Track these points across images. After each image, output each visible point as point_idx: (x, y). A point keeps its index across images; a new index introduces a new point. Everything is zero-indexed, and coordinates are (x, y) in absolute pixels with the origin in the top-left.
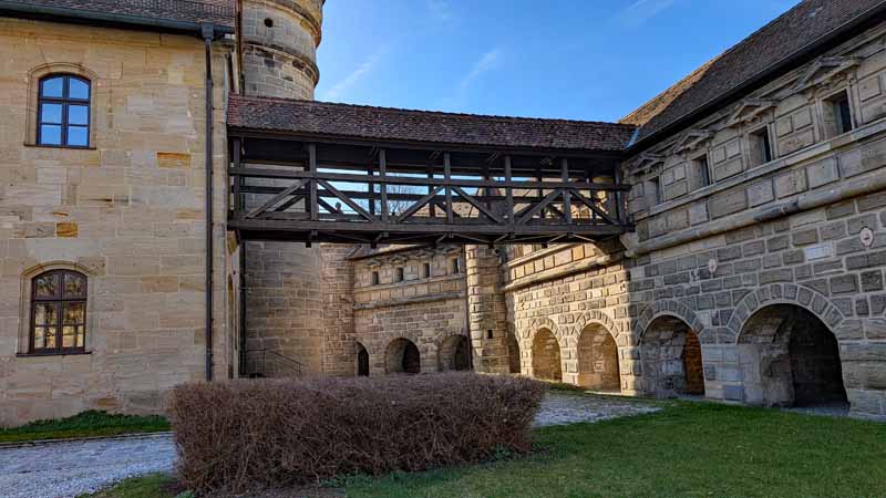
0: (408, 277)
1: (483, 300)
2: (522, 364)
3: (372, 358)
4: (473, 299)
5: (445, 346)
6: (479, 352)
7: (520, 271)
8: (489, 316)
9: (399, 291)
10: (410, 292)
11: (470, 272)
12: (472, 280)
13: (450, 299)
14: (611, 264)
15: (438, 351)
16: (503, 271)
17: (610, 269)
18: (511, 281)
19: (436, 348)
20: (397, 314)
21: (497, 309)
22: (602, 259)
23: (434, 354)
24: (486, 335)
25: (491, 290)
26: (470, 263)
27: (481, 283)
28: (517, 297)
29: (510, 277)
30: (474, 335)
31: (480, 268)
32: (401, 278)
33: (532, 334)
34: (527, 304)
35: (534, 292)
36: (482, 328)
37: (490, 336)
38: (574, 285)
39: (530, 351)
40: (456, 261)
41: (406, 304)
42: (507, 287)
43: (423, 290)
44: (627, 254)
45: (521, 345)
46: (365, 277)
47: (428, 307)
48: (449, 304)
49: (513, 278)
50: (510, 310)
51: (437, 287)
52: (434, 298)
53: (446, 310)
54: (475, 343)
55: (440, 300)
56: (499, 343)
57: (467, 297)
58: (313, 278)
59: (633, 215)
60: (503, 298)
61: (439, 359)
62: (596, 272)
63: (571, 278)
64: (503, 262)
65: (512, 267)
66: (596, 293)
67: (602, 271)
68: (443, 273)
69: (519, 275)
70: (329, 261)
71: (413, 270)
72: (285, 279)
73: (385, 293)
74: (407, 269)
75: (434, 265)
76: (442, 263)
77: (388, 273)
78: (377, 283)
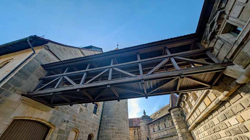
0: (161, 128)
1: (183, 135)
4: (179, 135)
7: (190, 120)
9: (160, 133)
10: (162, 133)
11: (175, 124)
12: (177, 127)
13: (174, 136)
14: (231, 96)
16: (187, 123)
17: (232, 101)
18: (190, 126)
21: (190, 139)
22: (222, 96)
25: (184, 130)
26: (174, 121)
27: (179, 128)
31: (178, 122)
32: (160, 130)
34: (199, 136)
35: (199, 129)
38: (215, 119)
40: (172, 121)
41: (162, 139)
42: (189, 128)
43: (165, 133)
46: (151, 130)
47: (168, 139)
48: (174, 138)
49: (190, 124)
50: (195, 139)
51: (168, 131)
52: (169, 136)
55: (171, 136)
57: (177, 135)
58: (122, 128)
59: (225, 58)
60: (190, 133)
62: (223, 107)
64: (185, 119)
66: (233, 121)
67: (227, 105)
68: (169, 126)
69: (191, 122)
70: (143, 124)
71: (162, 126)
72: (110, 127)
73: (157, 134)
74: (160, 126)
75: (166, 123)
76: (168, 123)
77: (156, 128)
78: (154, 131)
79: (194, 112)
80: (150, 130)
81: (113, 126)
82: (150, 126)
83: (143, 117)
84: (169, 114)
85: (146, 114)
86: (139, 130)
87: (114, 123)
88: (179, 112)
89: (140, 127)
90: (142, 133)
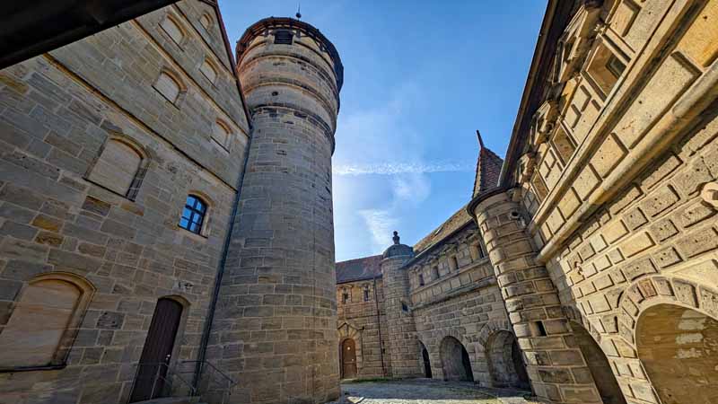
0: (442, 273)
1: (514, 279)
2: (626, 391)
3: (430, 357)
4: (502, 280)
5: (494, 345)
7: (555, 220)
8: (531, 301)
9: (438, 287)
10: (446, 287)
11: (489, 248)
12: (494, 257)
13: (482, 288)
15: (487, 352)
16: (533, 237)
18: (546, 243)
19: (482, 348)
20: (442, 311)
21: (541, 289)
23: (483, 355)
24: (534, 330)
25: (521, 263)
26: (487, 238)
27: (504, 258)
28: (564, 263)
29: (542, 237)
30: (519, 330)
32: (438, 277)
33: (626, 322)
34: (587, 269)
36: (524, 320)
37: (542, 333)
39: (635, 364)
40: (479, 246)
41: (446, 299)
42: (543, 252)
43: (456, 283)
45: (605, 344)
46: (414, 281)
47: (464, 300)
48: (484, 293)
49: (548, 236)
50: (561, 287)
51: (465, 278)
52: (467, 290)
53: (482, 301)
54: (523, 344)
55: (473, 291)
56: (560, 344)
57: (496, 284)
58: (303, 273)
60: (544, 270)
61: (490, 363)
64: (527, 224)
65: (540, 224)
68: (468, 261)
69: (554, 226)
70: (389, 272)
71: (445, 265)
72: (259, 273)
73: (429, 292)
74: (440, 267)
75: (459, 256)
76: (467, 252)
77: (428, 273)
78: (422, 285)
79: (578, 170)
80: (411, 282)
81: (266, 269)
82: (410, 271)
83: (389, 252)
84: (472, 224)
85: (401, 242)
86: (378, 286)
87: (270, 259)
88: (507, 207)
89: (381, 276)
90: (387, 292)
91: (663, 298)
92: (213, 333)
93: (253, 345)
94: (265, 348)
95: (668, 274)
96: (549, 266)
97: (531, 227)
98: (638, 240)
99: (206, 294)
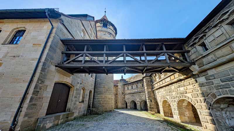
0: (134, 88)
1: (148, 92)
2: (160, 110)
3: (128, 104)
4: (146, 92)
5: (142, 103)
6: (149, 105)
7: (156, 85)
8: (150, 96)
9: (132, 91)
10: (134, 91)
11: (145, 86)
12: (146, 88)
13: (142, 92)
14: (186, 78)
15: (140, 104)
16: (153, 86)
17: (186, 80)
18: (154, 88)
19: (140, 103)
20: (132, 95)
21: (152, 95)
22: (182, 77)
23: (139, 105)
24: (150, 101)
25: (150, 90)
26: (145, 84)
27: (148, 88)
28: (157, 91)
29: (154, 87)
30: (147, 101)
31: (147, 85)
32: (132, 88)
33: (162, 101)
34: (159, 93)
35: (161, 90)
36: (149, 99)
37: (151, 101)
38: (173, 87)
39: (162, 106)
40: (142, 84)
41: (133, 93)
42: (154, 89)
43: (136, 90)
44: (194, 73)
45: (159, 104)
46: (126, 88)
47: (138, 94)
48: (142, 93)
50: (155, 95)
51: (139, 90)
52: (138, 92)
53: (141, 95)
54: (148, 103)
55: (140, 93)
56: (153, 103)
57: (145, 92)
58: (110, 87)
59: (193, 59)
60: (153, 92)
61: (141, 106)
62: (180, 82)
63: (171, 85)
65: (154, 84)
67: (183, 81)
68: (140, 87)
69: (156, 86)
70: (120, 85)
71: (134, 86)
72: (103, 87)
73: (130, 91)
74: (133, 86)
75: (138, 85)
76: (140, 85)
77: (130, 87)
78: (128, 89)
79: (161, 81)
80: (125, 88)
81: (104, 86)
82: (125, 86)
83: (121, 80)
84: (142, 80)
85: (123, 78)
86: (117, 88)
87: (105, 84)
88: (150, 79)
89: (118, 86)
90: (119, 90)
91: (165, 99)
92: (95, 97)
93: (103, 100)
94: (105, 101)
95: (166, 97)
96: (154, 91)
97: (153, 84)
98: (164, 92)
99: (93, 90)
